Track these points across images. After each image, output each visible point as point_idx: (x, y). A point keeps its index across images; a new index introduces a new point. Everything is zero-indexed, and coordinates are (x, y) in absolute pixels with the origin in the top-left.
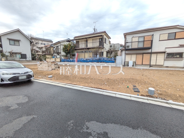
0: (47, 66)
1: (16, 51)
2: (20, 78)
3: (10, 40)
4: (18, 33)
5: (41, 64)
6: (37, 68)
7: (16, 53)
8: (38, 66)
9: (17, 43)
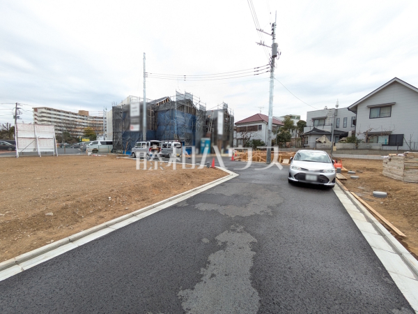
0: (402, 166)
1: (379, 130)
2: (308, 177)
3: (371, 108)
4: (395, 89)
5: (390, 160)
6: (382, 170)
7: (378, 135)
8: (384, 165)
9: (386, 111)
